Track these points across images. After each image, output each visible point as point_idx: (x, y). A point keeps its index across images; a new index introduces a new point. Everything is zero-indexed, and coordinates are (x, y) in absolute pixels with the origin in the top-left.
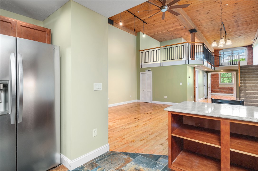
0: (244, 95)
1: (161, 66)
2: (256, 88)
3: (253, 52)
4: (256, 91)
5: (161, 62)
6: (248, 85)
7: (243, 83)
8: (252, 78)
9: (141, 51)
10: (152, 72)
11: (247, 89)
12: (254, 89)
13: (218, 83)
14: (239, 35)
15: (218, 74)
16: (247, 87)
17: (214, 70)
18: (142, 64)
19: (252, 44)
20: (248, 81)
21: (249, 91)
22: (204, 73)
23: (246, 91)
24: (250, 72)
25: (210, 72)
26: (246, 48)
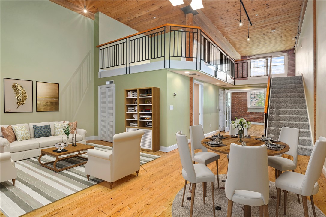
0: (274, 129)
1: (128, 73)
2: (296, 116)
3: (295, 59)
4: (296, 121)
5: (128, 66)
6: (283, 109)
7: (275, 106)
8: (291, 98)
9: (100, 46)
10: (115, 85)
11: (280, 117)
12: (292, 117)
13: (247, 106)
14: (273, 26)
15: (247, 93)
16: (280, 114)
17: (235, 84)
18: (102, 70)
19: (294, 47)
20: (283, 103)
21: (284, 121)
22: (220, 89)
23: (280, 120)
24: (288, 88)
25: (228, 89)
26: (286, 54)
